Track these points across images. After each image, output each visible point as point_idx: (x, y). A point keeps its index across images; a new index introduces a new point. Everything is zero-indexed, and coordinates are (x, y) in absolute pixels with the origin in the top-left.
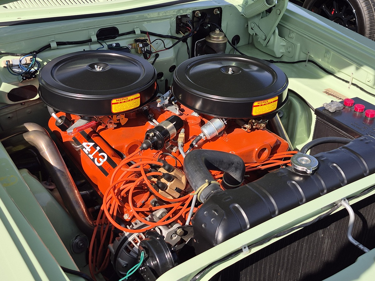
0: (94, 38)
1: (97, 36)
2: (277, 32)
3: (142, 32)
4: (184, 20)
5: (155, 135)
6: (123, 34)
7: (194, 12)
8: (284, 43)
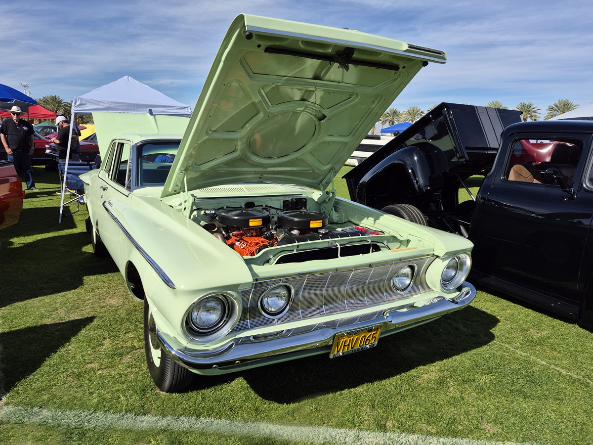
0: (243, 206)
1: (245, 205)
2: (333, 209)
3: (266, 206)
4: (287, 203)
5: (267, 234)
6: (257, 206)
7: (292, 199)
8: (337, 215)
